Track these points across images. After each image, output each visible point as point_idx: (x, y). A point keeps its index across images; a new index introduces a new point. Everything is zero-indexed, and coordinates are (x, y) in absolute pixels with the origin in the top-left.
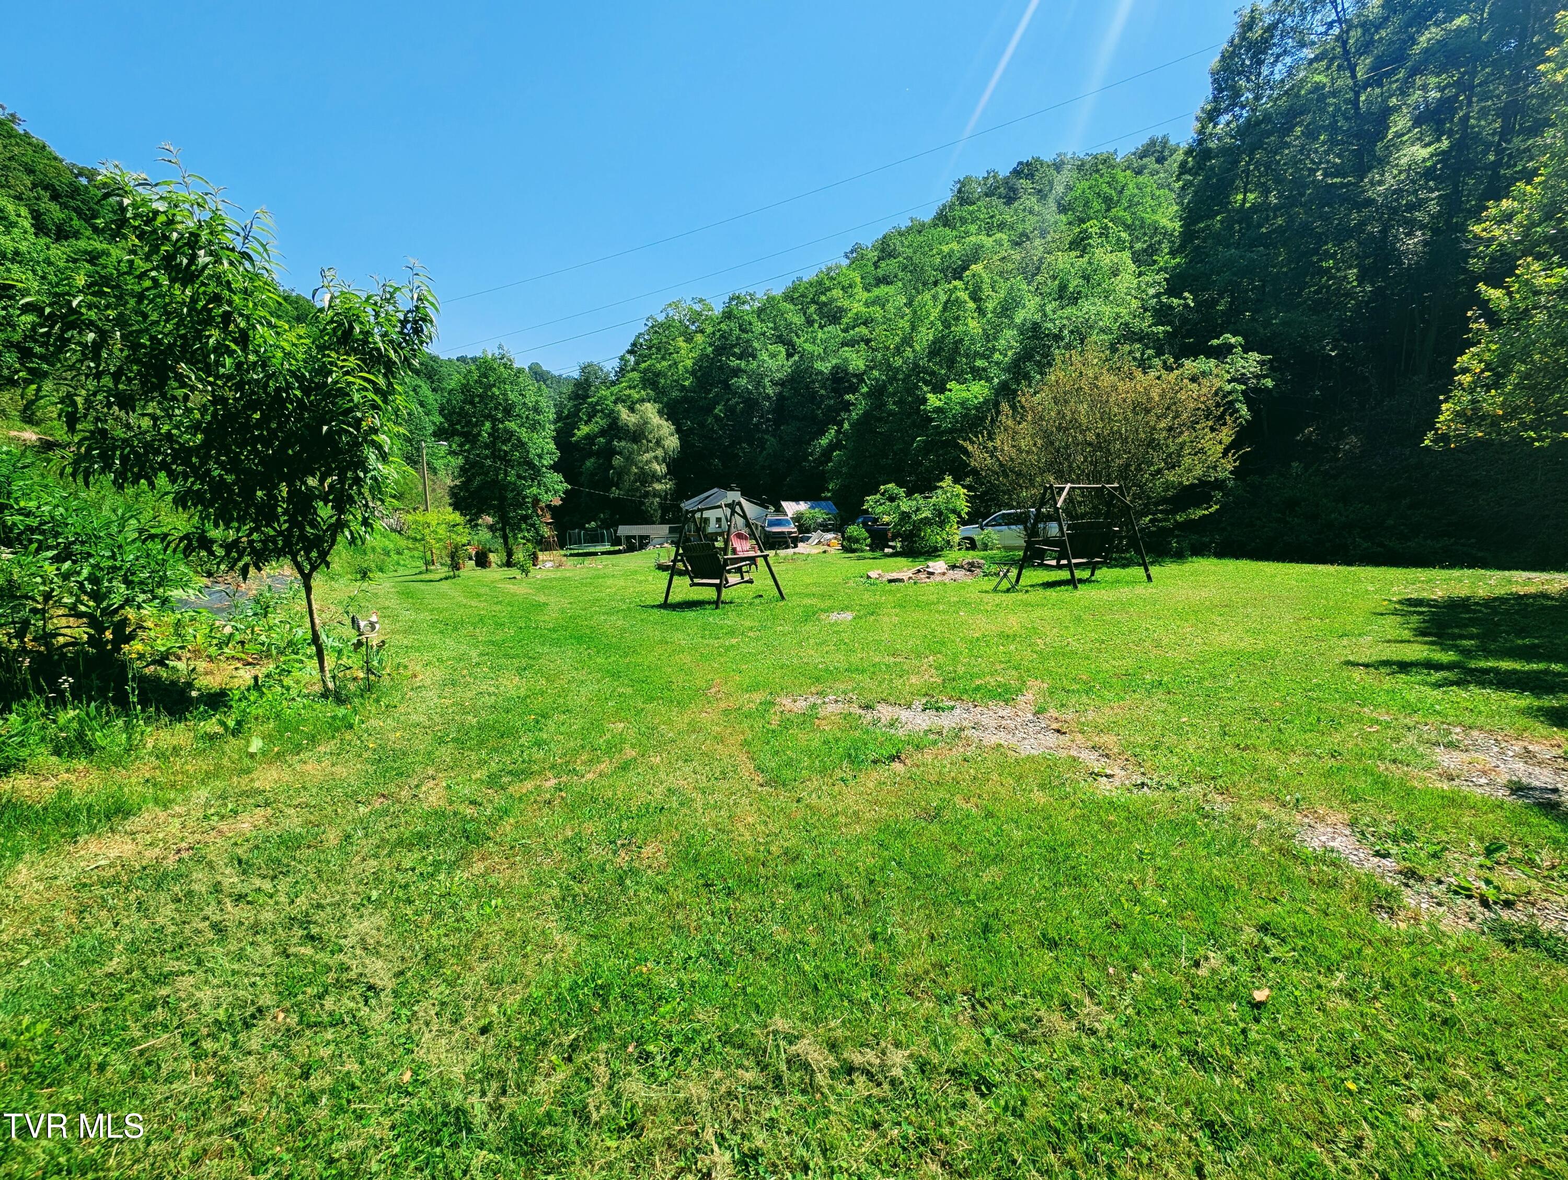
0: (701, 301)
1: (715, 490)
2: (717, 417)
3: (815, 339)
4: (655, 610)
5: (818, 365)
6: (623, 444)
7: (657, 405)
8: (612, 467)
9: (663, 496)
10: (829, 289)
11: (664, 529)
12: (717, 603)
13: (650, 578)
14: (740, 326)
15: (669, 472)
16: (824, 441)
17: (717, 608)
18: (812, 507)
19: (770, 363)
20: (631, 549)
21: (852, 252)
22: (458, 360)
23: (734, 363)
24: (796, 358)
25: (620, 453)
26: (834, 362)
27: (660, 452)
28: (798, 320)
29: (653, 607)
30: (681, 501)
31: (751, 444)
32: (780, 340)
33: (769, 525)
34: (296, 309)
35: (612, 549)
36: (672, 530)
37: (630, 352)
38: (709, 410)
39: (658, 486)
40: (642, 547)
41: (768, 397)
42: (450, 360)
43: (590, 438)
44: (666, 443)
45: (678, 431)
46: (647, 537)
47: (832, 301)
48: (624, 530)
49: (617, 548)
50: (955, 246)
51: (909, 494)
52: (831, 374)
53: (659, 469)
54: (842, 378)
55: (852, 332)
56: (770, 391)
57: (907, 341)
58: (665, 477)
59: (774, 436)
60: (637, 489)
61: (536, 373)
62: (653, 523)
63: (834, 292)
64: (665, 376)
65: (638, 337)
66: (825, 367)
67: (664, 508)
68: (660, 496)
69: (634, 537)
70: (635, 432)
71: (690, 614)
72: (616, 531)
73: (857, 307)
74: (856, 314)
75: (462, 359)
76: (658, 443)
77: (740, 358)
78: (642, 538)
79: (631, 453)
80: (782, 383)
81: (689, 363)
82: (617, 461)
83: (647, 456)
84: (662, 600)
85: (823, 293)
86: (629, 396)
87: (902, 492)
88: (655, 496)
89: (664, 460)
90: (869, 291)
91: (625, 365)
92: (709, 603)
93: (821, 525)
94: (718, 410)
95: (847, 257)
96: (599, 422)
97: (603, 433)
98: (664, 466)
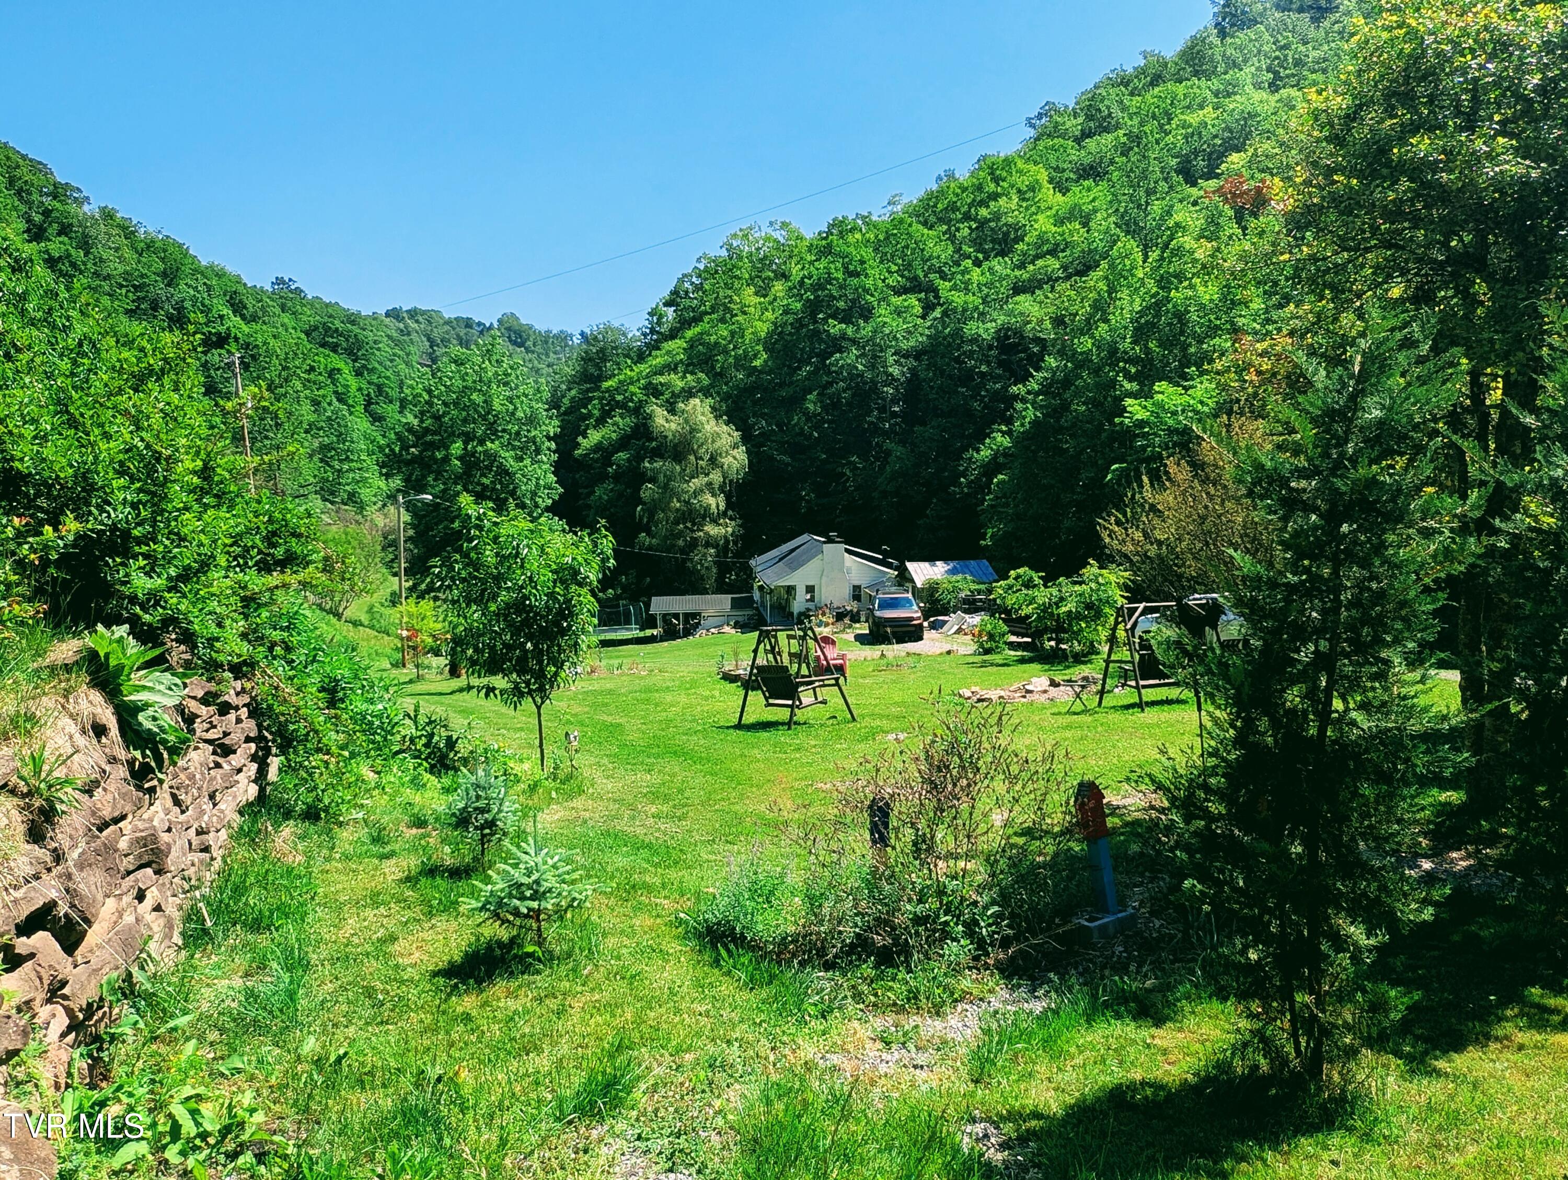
0: (784, 225)
1: (805, 537)
2: (809, 417)
3: (967, 283)
4: (732, 731)
5: (972, 328)
6: (658, 464)
7: (710, 401)
8: (640, 501)
9: (722, 547)
10: (995, 196)
11: (725, 601)
12: (789, 724)
13: (717, 693)
14: (846, 268)
15: (729, 505)
16: (985, 453)
17: (789, 729)
18: (953, 572)
19: (895, 325)
20: (671, 634)
21: (1040, 116)
22: (387, 315)
23: (835, 328)
24: (937, 313)
25: (653, 480)
26: (1002, 319)
27: (716, 477)
28: (941, 251)
29: (728, 728)
30: (752, 556)
31: (864, 456)
32: (913, 286)
33: (881, 607)
34: (163, 260)
35: (642, 634)
36: (736, 604)
37: (667, 304)
38: (796, 401)
39: (712, 530)
40: (688, 632)
41: (891, 380)
42: (374, 317)
43: (605, 451)
44: (726, 461)
45: (746, 439)
46: (694, 615)
47: (997, 217)
48: (660, 605)
49: (648, 632)
50: (1208, 114)
51: (1046, 581)
52: (998, 339)
53: (714, 502)
54: (1015, 345)
55: (1031, 268)
56: (895, 371)
57: (1101, 308)
58: (725, 514)
59: (903, 442)
60: (680, 534)
61: (509, 329)
62: (704, 592)
63: (1002, 201)
64: (726, 352)
65: (681, 281)
66: (985, 330)
67: (723, 568)
68: (716, 546)
69: (676, 616)
70: (676, 445)
71: (764, 735)
72: (648, 605)
73: (1043, 224)
74: (1039, 237)
75: (394, 314)
76: (713, 460)
77: (847, 320)
78: (688, 616)
79: (669, 479)
80: (917, 354)
81: (763, 328)
82: (648, 491)
83: (696, 483)
84: (736, 721)
85: (983, 203)
86: (667, 385)
87: (1036, 578)
88: (707, 545)
89: (722, 489)
90: (1064, 191)
91: (659, 323)
92: (783, 724)
93: (965, 601)
94: (812, 404)
95: (1033, 126)
96: (621, 422)
97: (623, 443)
98: (721, 498)
